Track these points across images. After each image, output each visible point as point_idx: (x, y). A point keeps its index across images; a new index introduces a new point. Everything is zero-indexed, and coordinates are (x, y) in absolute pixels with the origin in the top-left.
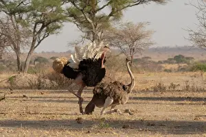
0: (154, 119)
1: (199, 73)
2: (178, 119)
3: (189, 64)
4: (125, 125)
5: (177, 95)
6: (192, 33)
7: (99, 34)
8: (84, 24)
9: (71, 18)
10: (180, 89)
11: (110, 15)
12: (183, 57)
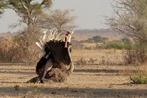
0: (76, 87)
1: (112, 50)
2: (95, 87)
3: (104, 43)
4: (54, 92)
5: (95, 68)
6: (108, 19)
7: (33, 19)
8: (21, 10)
9: (11, 6)
10: (97, 63)
11: (42, 3)
12: (100, 37)
